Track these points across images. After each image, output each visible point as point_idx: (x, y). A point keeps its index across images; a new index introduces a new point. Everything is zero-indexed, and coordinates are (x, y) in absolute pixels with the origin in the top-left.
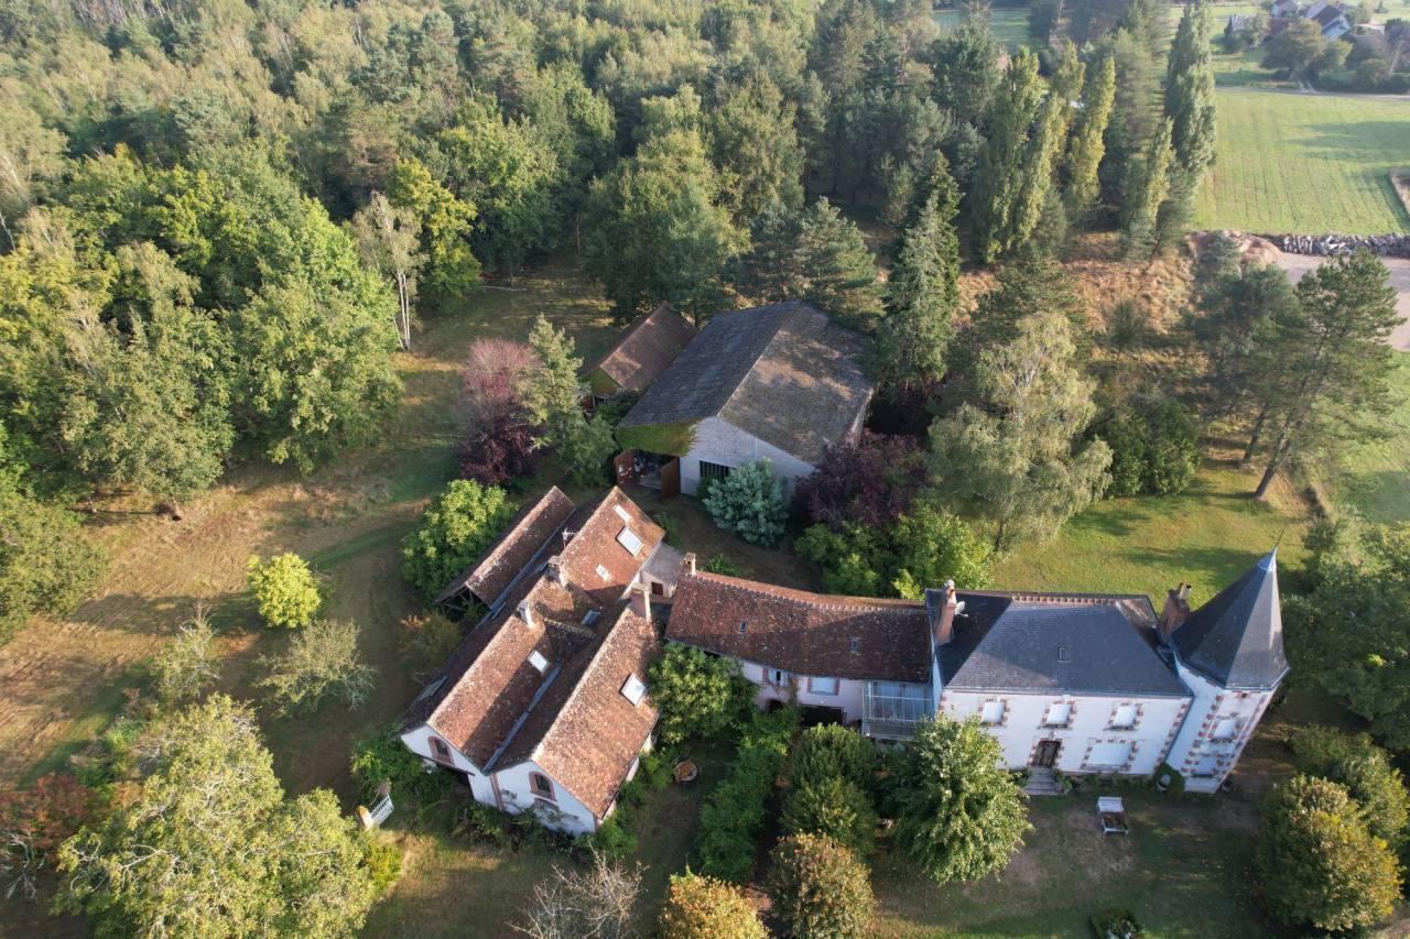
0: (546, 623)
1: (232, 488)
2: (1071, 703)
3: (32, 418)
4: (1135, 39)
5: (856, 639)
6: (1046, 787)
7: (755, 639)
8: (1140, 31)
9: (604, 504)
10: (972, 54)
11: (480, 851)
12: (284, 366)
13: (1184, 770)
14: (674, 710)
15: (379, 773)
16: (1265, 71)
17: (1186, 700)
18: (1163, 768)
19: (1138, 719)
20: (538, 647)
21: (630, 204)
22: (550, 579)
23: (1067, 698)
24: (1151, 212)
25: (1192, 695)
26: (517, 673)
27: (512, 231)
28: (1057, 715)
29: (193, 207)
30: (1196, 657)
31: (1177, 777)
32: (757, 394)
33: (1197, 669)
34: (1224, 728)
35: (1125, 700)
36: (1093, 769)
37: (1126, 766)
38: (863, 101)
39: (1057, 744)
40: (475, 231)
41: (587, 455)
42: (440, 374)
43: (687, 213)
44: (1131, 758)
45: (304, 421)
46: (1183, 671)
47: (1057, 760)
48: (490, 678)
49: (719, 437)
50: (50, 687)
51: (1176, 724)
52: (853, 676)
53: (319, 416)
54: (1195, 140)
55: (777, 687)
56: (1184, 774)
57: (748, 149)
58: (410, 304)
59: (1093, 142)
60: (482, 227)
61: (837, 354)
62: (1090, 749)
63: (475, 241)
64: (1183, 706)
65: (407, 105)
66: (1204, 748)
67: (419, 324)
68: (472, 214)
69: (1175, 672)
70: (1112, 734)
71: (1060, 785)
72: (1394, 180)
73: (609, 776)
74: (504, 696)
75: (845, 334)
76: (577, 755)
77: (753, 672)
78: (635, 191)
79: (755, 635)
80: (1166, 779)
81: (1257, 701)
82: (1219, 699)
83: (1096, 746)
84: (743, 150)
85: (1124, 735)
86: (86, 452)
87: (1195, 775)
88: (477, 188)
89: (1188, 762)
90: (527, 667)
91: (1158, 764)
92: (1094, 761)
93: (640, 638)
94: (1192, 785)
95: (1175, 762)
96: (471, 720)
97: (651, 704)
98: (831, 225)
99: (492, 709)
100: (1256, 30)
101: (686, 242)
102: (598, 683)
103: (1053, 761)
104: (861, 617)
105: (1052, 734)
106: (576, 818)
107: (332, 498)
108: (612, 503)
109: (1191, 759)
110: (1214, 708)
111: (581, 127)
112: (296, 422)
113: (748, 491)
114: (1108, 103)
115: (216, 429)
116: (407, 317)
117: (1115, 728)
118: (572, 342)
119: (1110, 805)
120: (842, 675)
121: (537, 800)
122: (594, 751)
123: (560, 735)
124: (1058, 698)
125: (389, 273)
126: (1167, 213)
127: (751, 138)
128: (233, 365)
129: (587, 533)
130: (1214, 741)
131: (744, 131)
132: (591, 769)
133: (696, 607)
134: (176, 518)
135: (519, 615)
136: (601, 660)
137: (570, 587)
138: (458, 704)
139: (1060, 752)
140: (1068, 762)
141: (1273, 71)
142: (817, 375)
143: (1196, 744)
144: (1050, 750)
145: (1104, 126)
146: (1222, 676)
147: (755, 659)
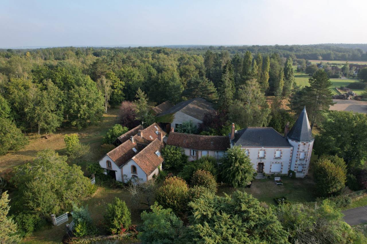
0: (137, 143)
1: (61, 134)
2: (264, 150)
3: (18, 108)
4: (275, 60)
5: (212, 142)
6: (262, 177)
7: (188, 144)
8: (276, 59)
9: (152, 125)
10: (238, 60)
11: (117, 190)
12: (78, 102)
13: (295, 170)
14: (168, 158)
15: (93, 170)
16: (306, 75)
17: (292, 148)
18: (290, 171)
19: (281, 155)
20: (135, 147)
21: (160, 80)
22: (139, 135)
23: (263, 148)
24: (281, 88)
25: (293, 147)
26: (129, 151)
27: (133, 89)
28: (261, 155)
29: (61, 75)
30: (292, 137)
31: (294, 173)
32: (189, 109)
33: (293, 139)
34: (302, 156)
35: (277, 149)
36: (273, 173)
37: (281, 171)
38: (214, 69)
39: (263, 164)
40: (124, 89)
41: (148, 122)
42: (114, 117)
43: (173, 80)
44: (282, 168)
45: (81, 115)
46: (290, 141)
47: (264, 170)
48: (122, 150)
49: (180, 117)
50: (10, 165)
51: (291, 156)
52: (212, 150)
53: (85, 114)
54: (289, 75)
55: (193, 157)
56: (295, 171)
57: (187, 73)
58: (108, 101)
59: (266, 75)
60: (126, 88)
61: (208, 106)
62: (271, 166)
63: (124, 90)
64: (292, 150)
65: (111, 66)
66: (298, 162)
67: (110, 106)
68: (124, 84)
69: (288, 142)
70: (276, 160)
71: (265, 177)
72: (337, 89)
73: (151, 168)
74: (125, 154)
75: (210, 103)
76: (143, 161)
77: (187, 152)
78: (162, 77)
79: (188, 143)
80: (291, 174)
81: (308, 146)
82: (299, 146)
83: (272, 165)
84: (186, 73)
85: (279, 161)
86: (29, 114)
87: (298, 172)
88: (125, 79)
89: (295, 167)
90: (132, 150)
91: (288, 170)
92: (273, 170)
93: (160, 144)
94: (298, 175)
95: (292, 169)
96: (117, 157)
97: (162, 157)
98: (206, 81)
99: (122, 156)
100: (303, 67)
101: (174, 86)
102: (149, 150)
103: (263, 171)
104: (213, 138)
105: (261, 161)
106: (142, 179)
107: (85, 135)
108: (154, 125)
109: (296, 166)
110: (298, 149)
111: (150, 74)
112: (79, 115)
113: (187, 126)
114: (269, 66)
115: (60, 117)
116: (107, 105)
117: (276, 158)
118: (146, 95)
119: (277, 179)
120: (209, 150)
121: (133, 176)
122: (147, 162)
123: (139, 156)
124: (261, 149)
125: (104, 92)
126: (285, 89)
127: (188, 71)
128: (66, 102)
129: (148, 129)
130: (300, 160)
131: (187, 70)
132: (146, 165)
133: (173, 138)
134: (46, 138)
135: (131, 140)
136: (150, 146)
137: (143, 138)
138: (115, 152)
139: (264, 167)
140: (266, 170)
141: (308, 75)
142: (203, 108)
143: (296, 161)
144: (262, 166)
145: (268, 71)
146: (299, 139)
147: (188, 147)
